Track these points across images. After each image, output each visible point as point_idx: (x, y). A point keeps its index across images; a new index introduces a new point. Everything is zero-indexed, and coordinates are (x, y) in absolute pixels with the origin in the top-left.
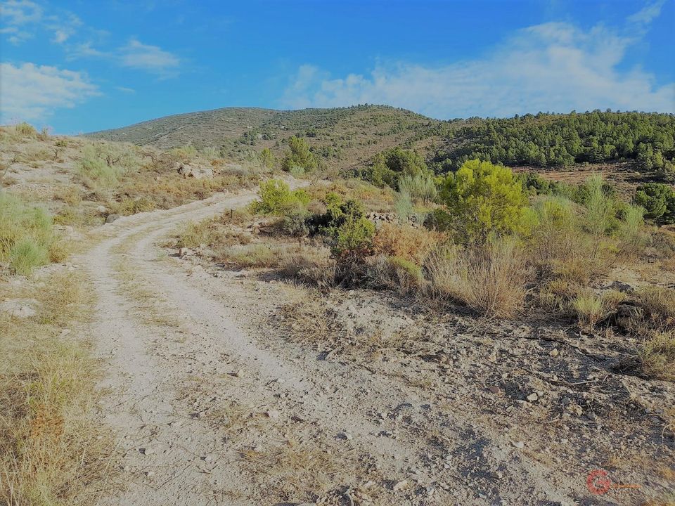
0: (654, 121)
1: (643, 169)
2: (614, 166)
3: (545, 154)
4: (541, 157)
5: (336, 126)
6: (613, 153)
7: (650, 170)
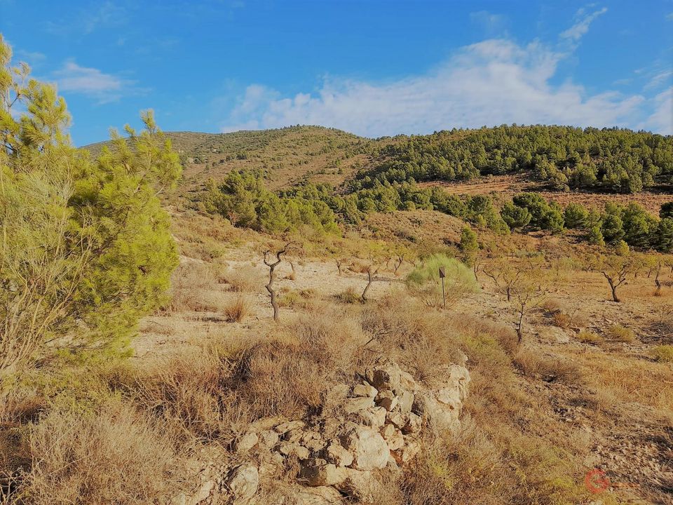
0: (553, 133)
1: (539, 179)
2: (514, 177)
3: (453, 168)
4: (450, 171)
5: (267, 147)
6: (514, 165)
7: (545, 180)
